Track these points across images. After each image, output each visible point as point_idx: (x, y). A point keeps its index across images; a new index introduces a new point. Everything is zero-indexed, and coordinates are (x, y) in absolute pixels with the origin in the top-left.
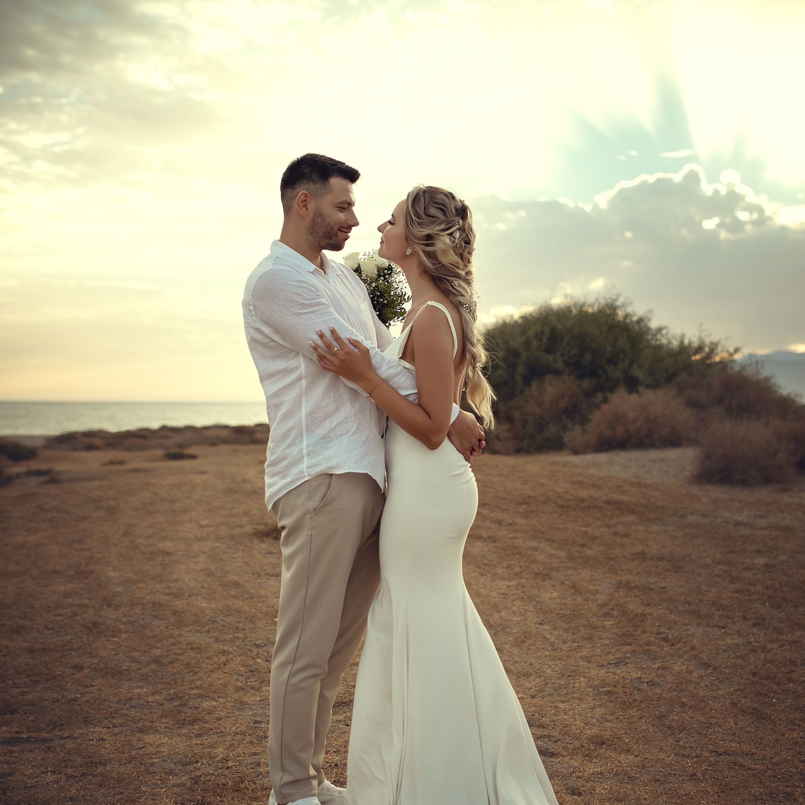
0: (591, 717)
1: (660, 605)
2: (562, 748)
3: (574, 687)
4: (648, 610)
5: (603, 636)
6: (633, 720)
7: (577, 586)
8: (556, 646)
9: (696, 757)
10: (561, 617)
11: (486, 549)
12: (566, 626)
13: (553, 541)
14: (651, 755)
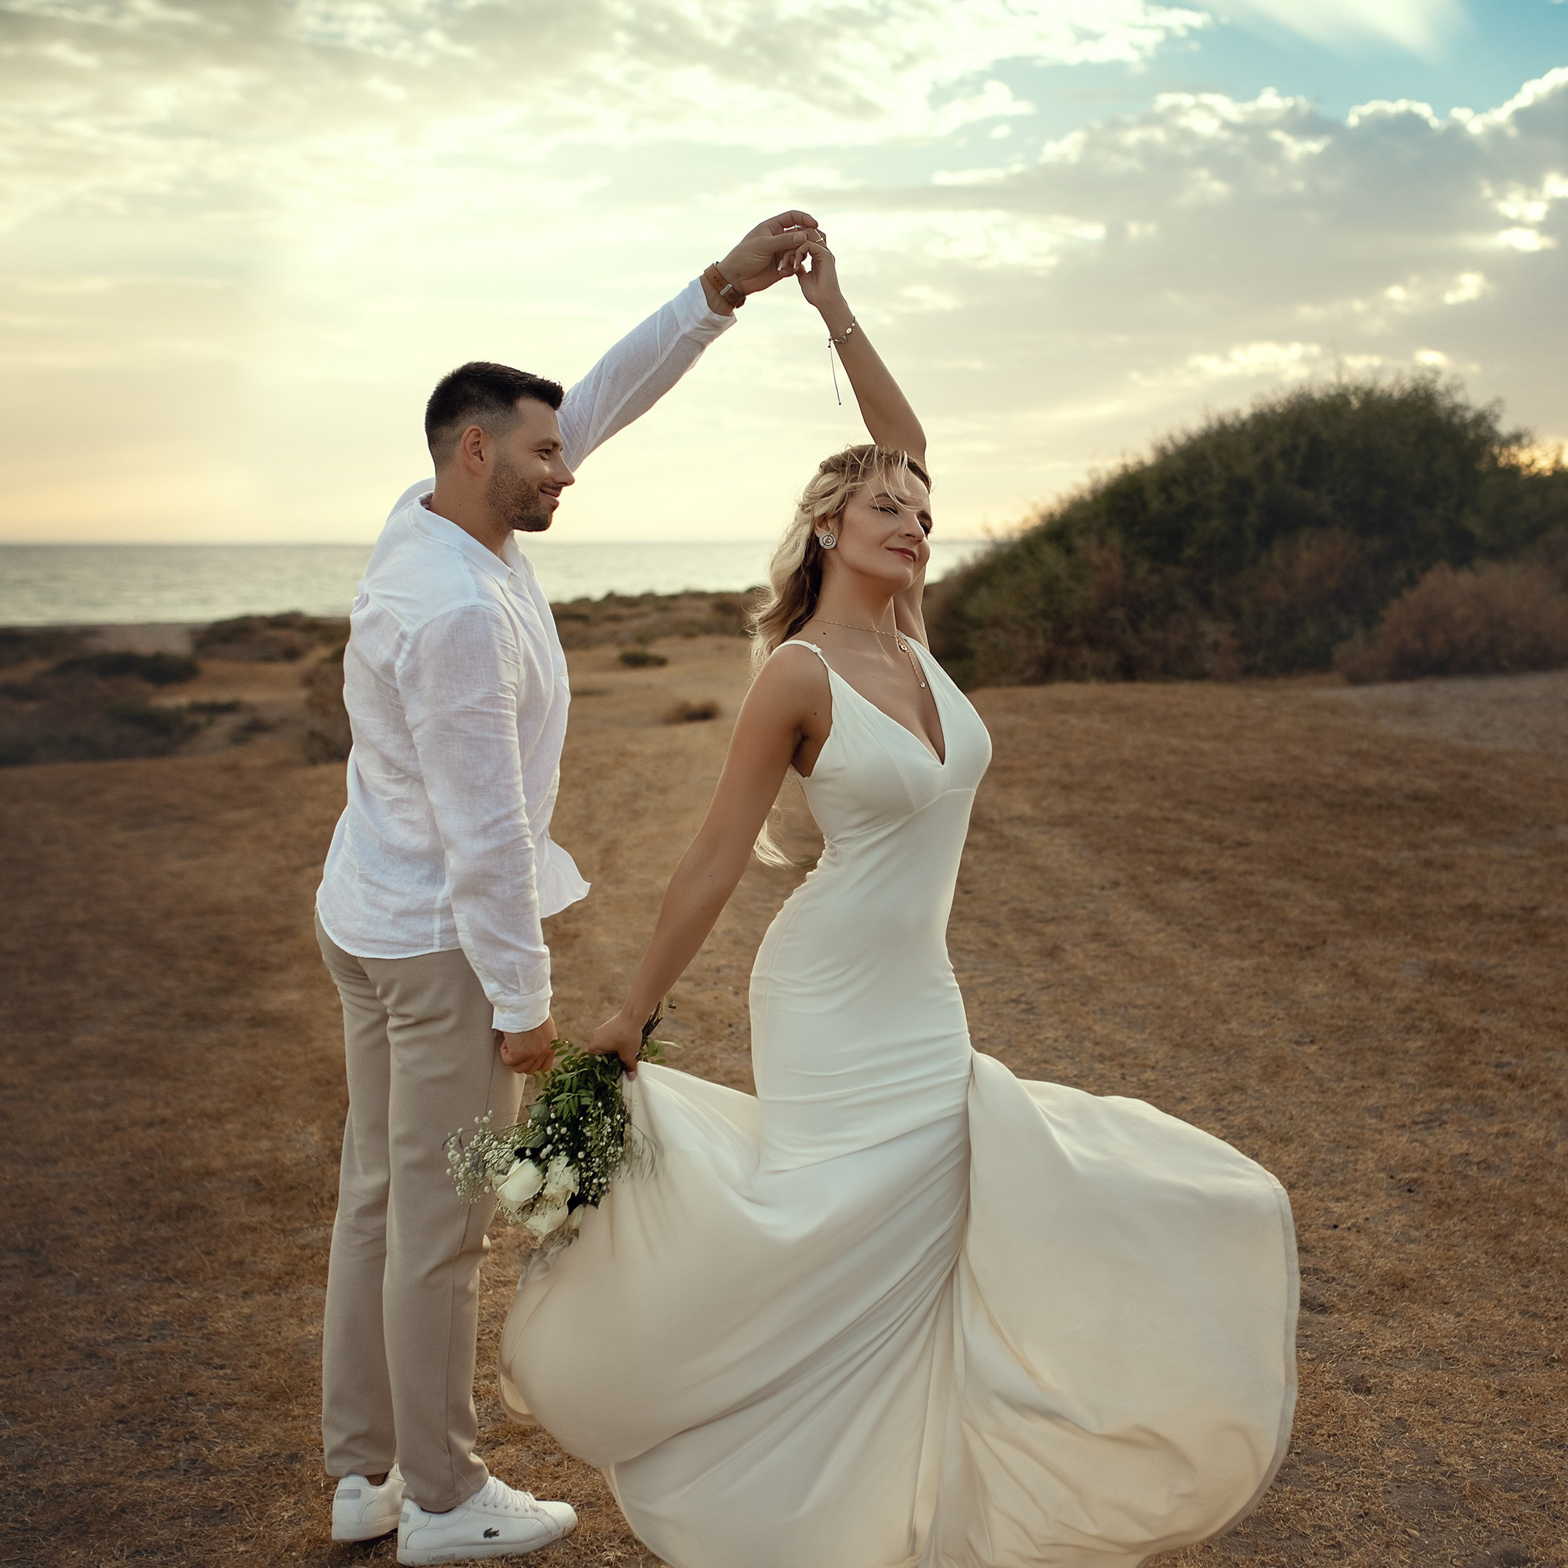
0: (1385, 1233)
1: (1503, 1012)
2: (1338, 1295)
3: (1356, 1170)
4: (1483, 1021)
5: (1405, 1070)
6: (1455, 1240)
7: (1360, 971)
8: (1325, 1086)
9: (1556, 1319)
10: (1332, 1032)
11: (1198, 896)
12: (1342, 1049)
13: (1317, 880)
14: (1482, 1314)
